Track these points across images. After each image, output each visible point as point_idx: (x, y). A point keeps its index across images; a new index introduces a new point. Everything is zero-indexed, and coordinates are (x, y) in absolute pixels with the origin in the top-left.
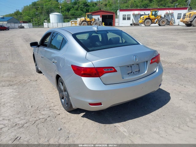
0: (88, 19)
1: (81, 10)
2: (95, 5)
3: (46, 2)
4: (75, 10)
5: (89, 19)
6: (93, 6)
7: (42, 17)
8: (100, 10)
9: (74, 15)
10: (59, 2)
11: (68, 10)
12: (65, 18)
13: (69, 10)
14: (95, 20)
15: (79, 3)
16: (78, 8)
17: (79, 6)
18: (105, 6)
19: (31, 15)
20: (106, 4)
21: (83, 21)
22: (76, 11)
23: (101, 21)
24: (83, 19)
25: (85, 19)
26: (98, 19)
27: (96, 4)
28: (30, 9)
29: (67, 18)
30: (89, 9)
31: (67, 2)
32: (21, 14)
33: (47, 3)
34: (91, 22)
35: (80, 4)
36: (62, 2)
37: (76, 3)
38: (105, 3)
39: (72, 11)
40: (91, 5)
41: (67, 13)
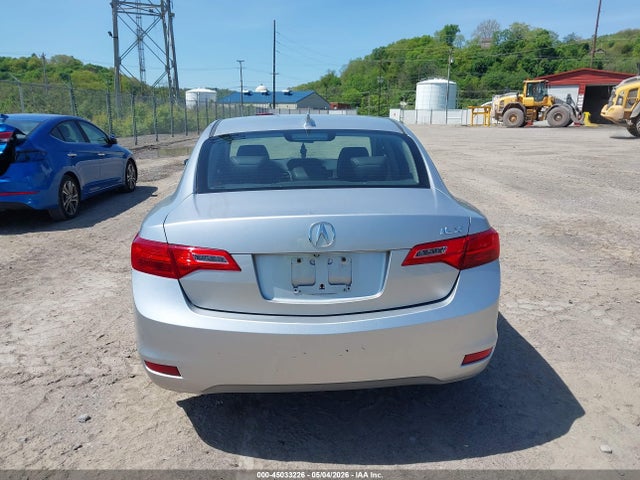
0: (529, 101)
1: (526, 70)
2: (580, 51)
3: (415, 47)
4: (505, 69)
5: (532, 98)
6: (574, 53)
7: (396, 91)
8: (600, 67)
9: (497, 85)
10: (455, 46)
11: (481, 69)
12: (465, 96)
13: (485, 70)
14: (553, 103)
15: (522, 46)
16: (515, 63)
17: (520, 56)
18: (624, 52)
19: (366, 86)
20: (627, 46)
21: (511, 106)
22: (507, 74)
23: (580, 107)
24: (511, 98)
25: (519, 99)
26: (569, 98)
27: (586, 47)
28: (364, 69)
29: (473, 96)
30: (555, 65)
31: (483, 45)
32: (338, 83)
33: (415, 51)
34: (539, 109)
35: (523, 51)
36: (464, 43)
37: (513, 47)
38: (624, 44)
39: (492, 75)
40: (566, 53)
41: (475, 80)
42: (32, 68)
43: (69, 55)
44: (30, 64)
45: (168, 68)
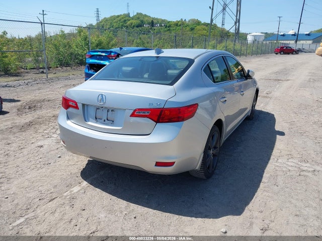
42: (180, 25)
43: (196, 19)
44: (179, 23)
45: (236, 23)
